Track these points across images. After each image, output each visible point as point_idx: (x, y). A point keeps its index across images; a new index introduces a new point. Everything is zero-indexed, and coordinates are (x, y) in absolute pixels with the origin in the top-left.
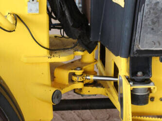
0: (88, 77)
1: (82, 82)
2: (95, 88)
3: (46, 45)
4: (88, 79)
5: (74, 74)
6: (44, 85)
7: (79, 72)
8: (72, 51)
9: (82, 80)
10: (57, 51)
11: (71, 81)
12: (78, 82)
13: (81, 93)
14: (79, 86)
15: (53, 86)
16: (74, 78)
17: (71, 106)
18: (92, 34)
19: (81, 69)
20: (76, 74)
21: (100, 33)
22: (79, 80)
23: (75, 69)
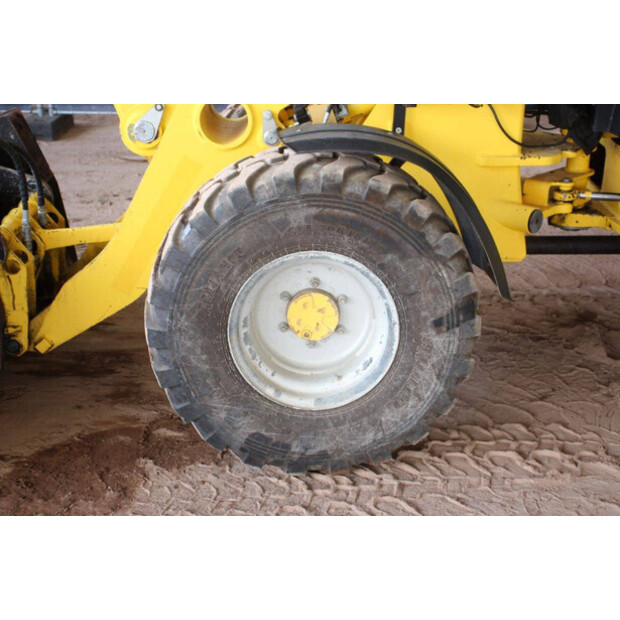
0: (582, 195)
1: (571, 202)
2: (587, 216)
3: (518, 136)
4: (581, 198)
5: (558, 189)
6: (512, 203)
7: (566, 186)
8: (557, 150)
9: (572, 199)
10: (532, 150)
11: (553, 201)
12: (565, 202)
13: (563, 225)
14: (565, 209)
15: (525, 203)
16: (558, 196)
17: (543, 246)
18: (596, 121)
19: (571, 181)
20: (562, 188)
21: (611, 118)
22: (567, 199)
23: (561, 181)
